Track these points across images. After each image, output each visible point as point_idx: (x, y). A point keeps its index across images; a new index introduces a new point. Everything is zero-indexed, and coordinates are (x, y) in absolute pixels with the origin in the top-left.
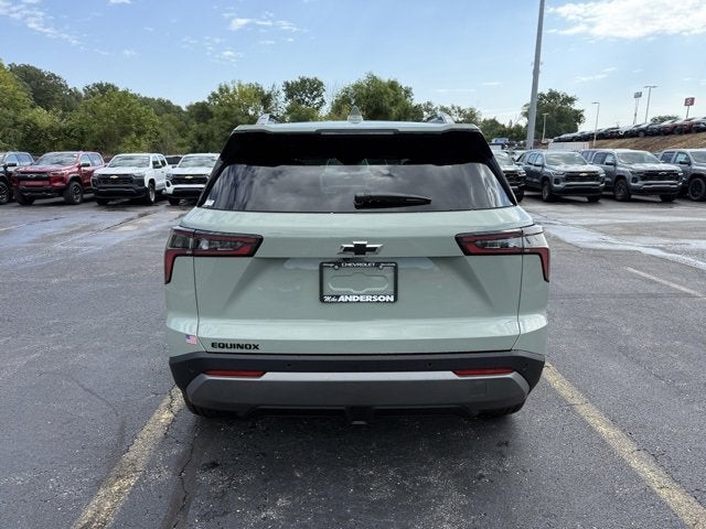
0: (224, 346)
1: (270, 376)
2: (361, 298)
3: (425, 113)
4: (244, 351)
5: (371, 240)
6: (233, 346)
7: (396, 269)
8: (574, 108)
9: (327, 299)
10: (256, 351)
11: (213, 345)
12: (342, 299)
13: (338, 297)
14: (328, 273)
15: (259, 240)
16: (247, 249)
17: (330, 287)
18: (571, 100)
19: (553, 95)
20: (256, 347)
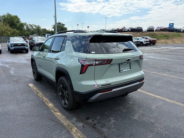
0: (104, 85)
1: (114, 90)
2: (126, 70)
3: (25, 26)
4: (108, 85)
5: (130, 58)
6: (106, 85)
7: (130, 63)
8: (65, 27)
9: (121, 71)
10: (110, 85)
11: (102, 86)
12: (123, 71)
13: (122, 71)
14: (121, 66)
15: (112, 60)
16: (109, 62)
17: (121, 69)
18: (64, 25)
19: (59, 23)
20: (111, 84)
